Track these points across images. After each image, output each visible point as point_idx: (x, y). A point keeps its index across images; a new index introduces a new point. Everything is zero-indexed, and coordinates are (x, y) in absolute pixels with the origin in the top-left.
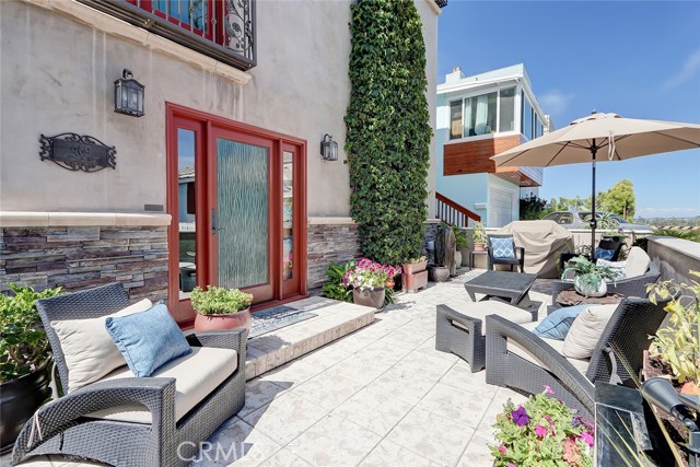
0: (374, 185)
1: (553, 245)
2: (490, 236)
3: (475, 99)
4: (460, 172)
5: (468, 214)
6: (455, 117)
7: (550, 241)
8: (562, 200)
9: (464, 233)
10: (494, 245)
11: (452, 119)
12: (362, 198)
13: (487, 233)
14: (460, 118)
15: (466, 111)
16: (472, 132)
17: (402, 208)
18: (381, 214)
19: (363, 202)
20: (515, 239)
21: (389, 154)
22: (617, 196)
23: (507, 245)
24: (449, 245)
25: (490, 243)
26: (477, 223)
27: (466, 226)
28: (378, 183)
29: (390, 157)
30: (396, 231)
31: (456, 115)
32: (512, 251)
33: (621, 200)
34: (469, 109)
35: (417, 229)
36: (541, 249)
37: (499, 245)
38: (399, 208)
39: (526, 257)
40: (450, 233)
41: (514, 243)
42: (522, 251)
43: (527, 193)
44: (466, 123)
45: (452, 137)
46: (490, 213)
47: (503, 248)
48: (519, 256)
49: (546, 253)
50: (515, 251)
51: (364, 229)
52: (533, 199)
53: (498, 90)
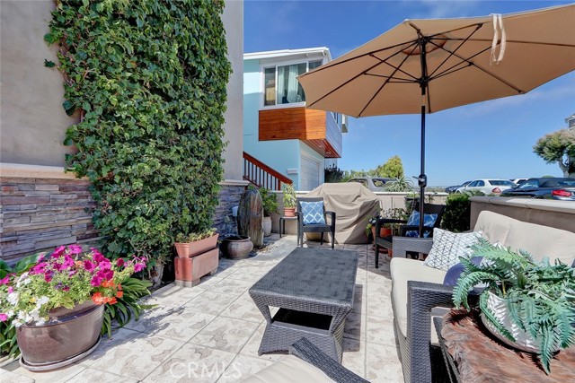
0: (112, 113)
1: (362, 208)
2: (299, 199)
3: (287, 69)
4: (274, 138)
5: (281, 179)
6: (269, 85)
7: (359, 204)
8: (352, 172)
9: (274, 197)
10: (304, 209)
11: (267, 86)
12: (90, 134)
13: (297, 196)
14: (274, 86)
15: (279, 78)
16: (285, 100)
17: (172, 156)
18: (127, 163)
19: (89, 141)
20: (326, 202)
21: (143, 66)
22: (392, 168)
23: (317, 209)
24: (255, 211)
25: (300, 208)
26: (287, 186)
27: (279, 189)
28: (119, 109)
29: (145, 71)
30: (161, 193)
31: (270, 82)
32: (322, 216)
33: (394, 171)
34: (282, 77)
35: (204, 190)
36: (350, 213)
37: (309, 209)
38: (167, 157)
39: (337, 222)
40: (256, 196)
41: (324, 208)
42: (334, 215)
43: (329, 163)
44: (279, 89)
45: (266, 103)
46: (301, 178)
47: (314, 213)
48: (329, 221)
49: (355, 218)
50: (325, 216)
51: (100, 188)
52: (335, 169)
53: (307, 61)
